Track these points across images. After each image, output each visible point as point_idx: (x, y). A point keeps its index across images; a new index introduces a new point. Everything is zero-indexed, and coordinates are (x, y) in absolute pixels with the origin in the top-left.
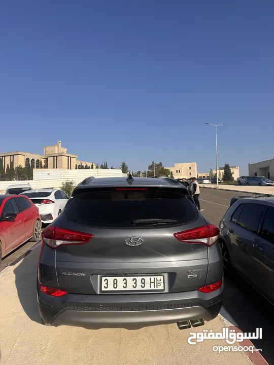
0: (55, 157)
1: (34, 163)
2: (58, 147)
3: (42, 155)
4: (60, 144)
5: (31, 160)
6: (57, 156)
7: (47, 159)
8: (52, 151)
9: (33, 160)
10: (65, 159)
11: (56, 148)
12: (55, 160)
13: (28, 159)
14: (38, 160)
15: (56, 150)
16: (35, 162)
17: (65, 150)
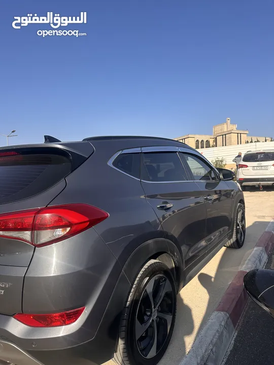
0: (224, 135)
1: (203, 144)
2: (227, 124)
3: (211, 135)
4: (229, 121)
5: (200, 141)
6: (225, 135)
7: (216, 138)
8: (221, 130)
9: (202, 141)
10: (234, 136)
11: (225, 126)
12: (224, 139)
13: (197, 141)
14: (207, 141)
15: (225, 128)
16: (205, 143)
17: (235, 127)
